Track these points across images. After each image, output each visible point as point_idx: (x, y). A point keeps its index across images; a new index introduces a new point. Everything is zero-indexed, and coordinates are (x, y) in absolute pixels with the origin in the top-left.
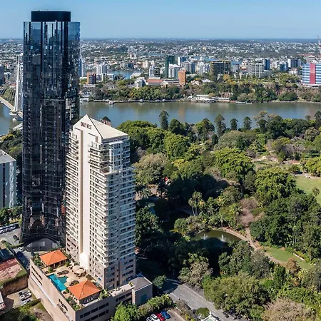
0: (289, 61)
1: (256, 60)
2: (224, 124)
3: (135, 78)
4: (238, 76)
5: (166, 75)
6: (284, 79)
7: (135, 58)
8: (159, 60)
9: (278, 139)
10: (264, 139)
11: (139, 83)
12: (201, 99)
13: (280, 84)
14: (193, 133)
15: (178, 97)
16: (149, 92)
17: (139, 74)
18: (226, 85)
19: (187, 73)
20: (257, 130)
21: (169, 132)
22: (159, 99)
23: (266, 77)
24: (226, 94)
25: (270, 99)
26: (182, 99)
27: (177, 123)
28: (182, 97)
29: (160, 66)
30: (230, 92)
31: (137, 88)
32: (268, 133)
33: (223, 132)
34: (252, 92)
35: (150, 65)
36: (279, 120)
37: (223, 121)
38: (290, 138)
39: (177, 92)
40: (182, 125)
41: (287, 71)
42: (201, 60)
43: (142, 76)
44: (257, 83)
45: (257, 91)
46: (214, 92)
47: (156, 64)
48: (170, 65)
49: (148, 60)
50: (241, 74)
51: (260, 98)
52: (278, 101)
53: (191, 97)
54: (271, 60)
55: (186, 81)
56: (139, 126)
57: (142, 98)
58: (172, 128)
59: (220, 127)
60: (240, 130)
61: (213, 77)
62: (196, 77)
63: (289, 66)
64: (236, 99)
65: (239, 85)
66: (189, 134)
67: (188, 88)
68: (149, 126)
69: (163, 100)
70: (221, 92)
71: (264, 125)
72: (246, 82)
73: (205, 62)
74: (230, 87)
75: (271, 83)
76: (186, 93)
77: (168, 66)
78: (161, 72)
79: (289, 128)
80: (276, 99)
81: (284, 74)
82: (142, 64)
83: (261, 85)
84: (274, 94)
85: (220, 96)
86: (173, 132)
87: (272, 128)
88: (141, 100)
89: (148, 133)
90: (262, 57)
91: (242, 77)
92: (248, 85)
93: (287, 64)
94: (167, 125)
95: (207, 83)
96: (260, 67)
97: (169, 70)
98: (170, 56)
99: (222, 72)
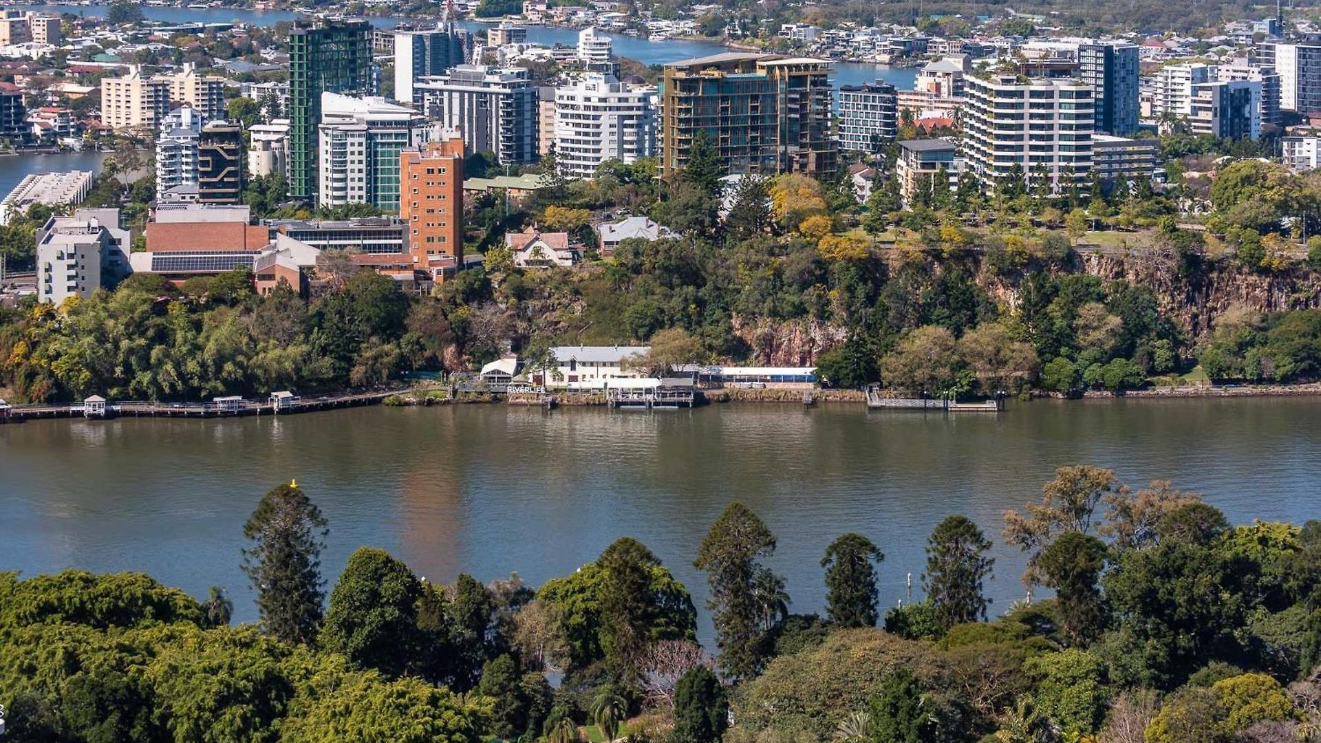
0: (1286, 59)
1: (1033, 49)
2: (773, 584)
3: (41, 215)
4: (885, 181)
5: (297, 187)
6: (1246, 207)
7: (38, 49)
8: (241, 65)
9: (1192, 688)
10: (1085, 690)
11: (77, 255)
12: (593, 379)
13: (1214, 249)
14: (525, 663)
15: (403, 372)
16: (163, 336)
17: (75, 181)
18: (794, 263)
19: (473, 164)
20: (1034, 621)
21: (333, 661)
22: (247, 385)
23: (1108, 192)
24: (792, 334)
25: (1136, 366)
26: (434, 387)
27: (389, 587)
28: (435, 367)
29: (250, 112)
30: (824, 316)
31: (61, 295)
32: (1114, 640)
33: (767, 648)
34: (994, 312)
35: (161, 101)
36: (1205, 537)
37: (763, 561)
38: (1286, 673)
39: (391, 327)
40: (434, 602)
41: (1271, 144)
42: (583, 52)
43: (94, 195)
44: (1034, 241)
45: (1034, 309)
46: (691, 324)
47: (214, 97)
48: (332, 103)
49: (151, 63)
50: (906, 171)
51: (1061, 367)
52: (1197, 383)
53: (507, 365)
54: (1150, 53)
55: (463, 238)
56: (80, 615)
57: (99, 385)
58: (349, 627)
59: (745, 609)
60: (897, 624)
61: (689, 193)
62: (543, 197)
63: (1288, 101)
64: (867, 375)
65: (893, 259)
66: (491, 673)
67: (480, 293)
68: (165, 611)
69: (280, 398)
70: (750, 318)
71: (1086, 579)
72: (950, 233)
73: (617, 72)
74: (820, 273)
75: (1145, 241)
76: (462, 336)
77: (314, 112)
78: (258, 164)
79: (1277, 600)
80: (1182, 367)
81: (1244, 166)
82: (93, 101)
83: (1071, 260)
84: (1169, 332)
85: (738, 351)
86: (364, 658)
87: (1151, 604)
88: (93, 404)
89: (155, 670)
90: (1075, 25)
91: (923, 197)
92: (968, 256)
93: (1272, 86)
94: (311, 598)
95: (636, 246)
96: (1062, 112)
97: (325, 144)
98: (331, 30)
99: (757, 156)
